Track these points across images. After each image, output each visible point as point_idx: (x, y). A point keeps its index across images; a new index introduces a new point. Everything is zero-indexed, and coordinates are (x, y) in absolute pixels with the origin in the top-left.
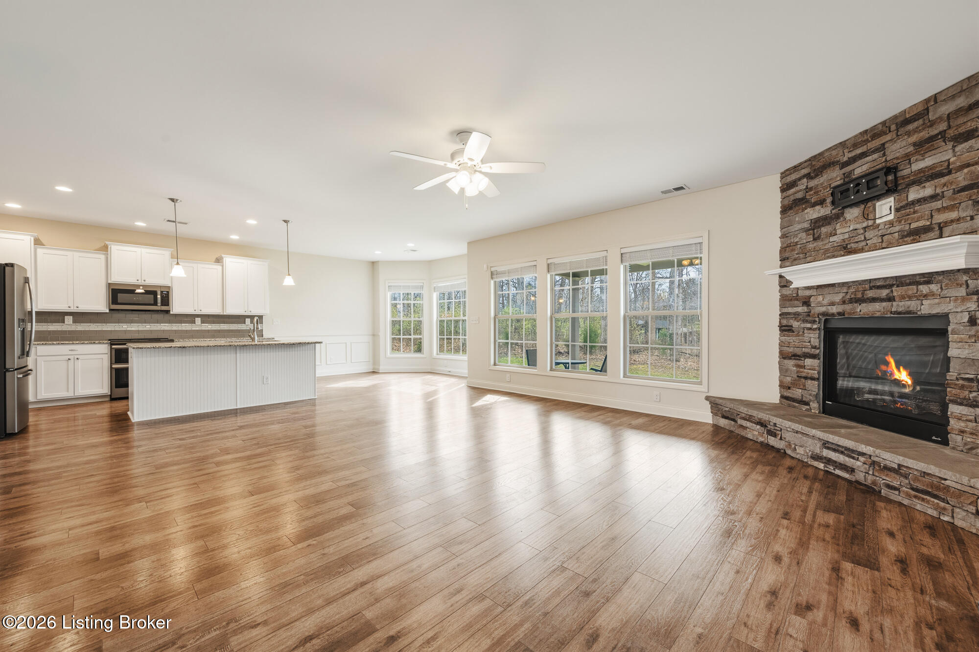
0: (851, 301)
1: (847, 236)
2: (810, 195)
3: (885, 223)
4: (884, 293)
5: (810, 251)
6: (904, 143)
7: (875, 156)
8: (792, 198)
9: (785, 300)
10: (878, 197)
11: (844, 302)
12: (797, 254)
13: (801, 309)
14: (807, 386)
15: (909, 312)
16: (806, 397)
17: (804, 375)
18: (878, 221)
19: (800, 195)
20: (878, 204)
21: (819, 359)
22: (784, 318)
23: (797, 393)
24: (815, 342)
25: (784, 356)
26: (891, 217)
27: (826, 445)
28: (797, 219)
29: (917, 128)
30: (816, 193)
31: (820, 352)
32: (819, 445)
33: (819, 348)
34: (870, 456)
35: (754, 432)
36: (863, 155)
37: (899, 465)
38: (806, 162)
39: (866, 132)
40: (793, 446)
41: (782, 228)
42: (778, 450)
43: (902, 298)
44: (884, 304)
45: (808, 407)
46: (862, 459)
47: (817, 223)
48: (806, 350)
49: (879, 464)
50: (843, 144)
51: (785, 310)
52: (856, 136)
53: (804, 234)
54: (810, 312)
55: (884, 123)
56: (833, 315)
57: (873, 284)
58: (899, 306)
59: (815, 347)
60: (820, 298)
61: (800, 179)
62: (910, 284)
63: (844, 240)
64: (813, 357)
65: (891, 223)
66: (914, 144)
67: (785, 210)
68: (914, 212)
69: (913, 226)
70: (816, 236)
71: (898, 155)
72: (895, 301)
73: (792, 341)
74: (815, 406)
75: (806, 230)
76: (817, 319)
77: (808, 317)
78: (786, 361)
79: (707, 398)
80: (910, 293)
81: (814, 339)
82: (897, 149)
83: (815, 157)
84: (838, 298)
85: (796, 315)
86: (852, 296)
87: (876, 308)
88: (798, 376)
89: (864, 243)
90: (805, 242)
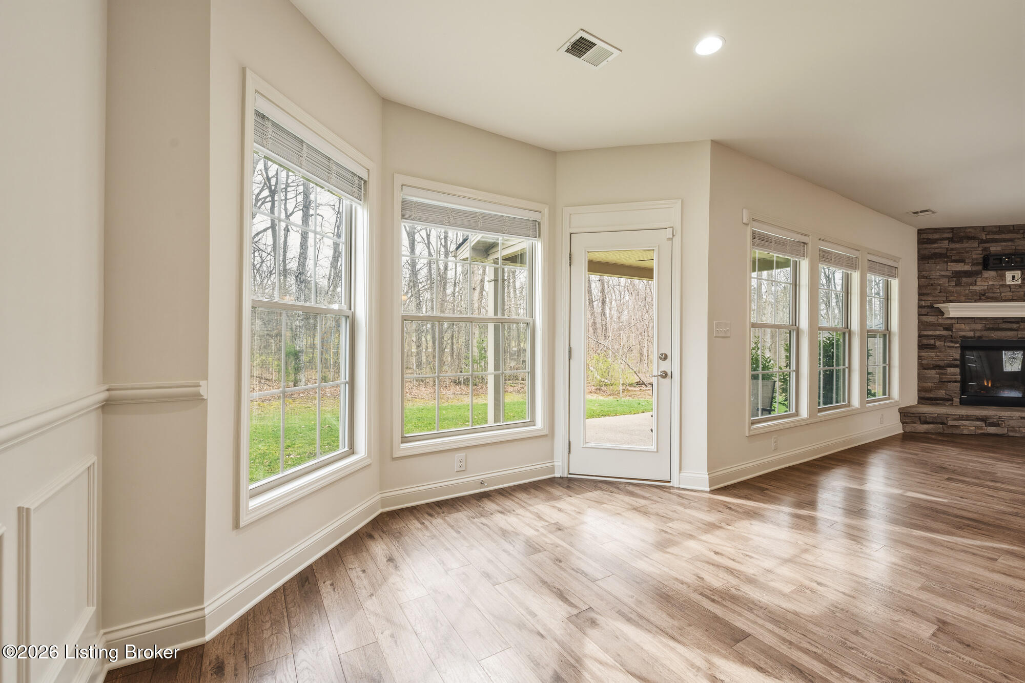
1: (985, 287)
2: (953, 253)
3: (1015, 285)
4: (1014, 326)
5: (952, 292)
7: (1007, 244)
8: (933, 251)
9: (922, 326)
10: (1009, 269)
11: (983, 330)
12: (939, 293)
13: (942, 333)
14: (949, 387)
16: (951, 395)
17: (946, 379)
18: (1007, 283)
19: (940, 251)
20: (1008, 273)
21: (959, 368)
23: (942, 393)
24: (958, 356)
25: (922, 366)
26: (1017, 282)
28: (938, 267)
30: (959, 253)
31: (959, 363)
33: (959, 360)
36: (998, 240)
38: (948, 229)
39: (999, 226)
41: (920, 271)
44: (1013, 333)
45: (951, 402)
47: (958, 275)
48: (948, 362)
50: (984, 228)
51: (924, 333)
52: (991, 226)
53: (945, 280)
54: (952, 335)
56: (972, 337)
57: (1005, 320)
58: (1021, 334)
59: (955, 360)
60: (963, 326)
61: (943, 239)
63: (984, 290)
64: (955, 366)
67: (922, 258)
70: (958, 283)
73: (935, 356)
74: (957, 400)
75: (950, 278)
76: (959, 340)
77: (952, 339)
78: (928, 371)
84: (979, 327)
85: (939, 337)
88: (941, 381)
89: (999, 294)
90: (947, 285)
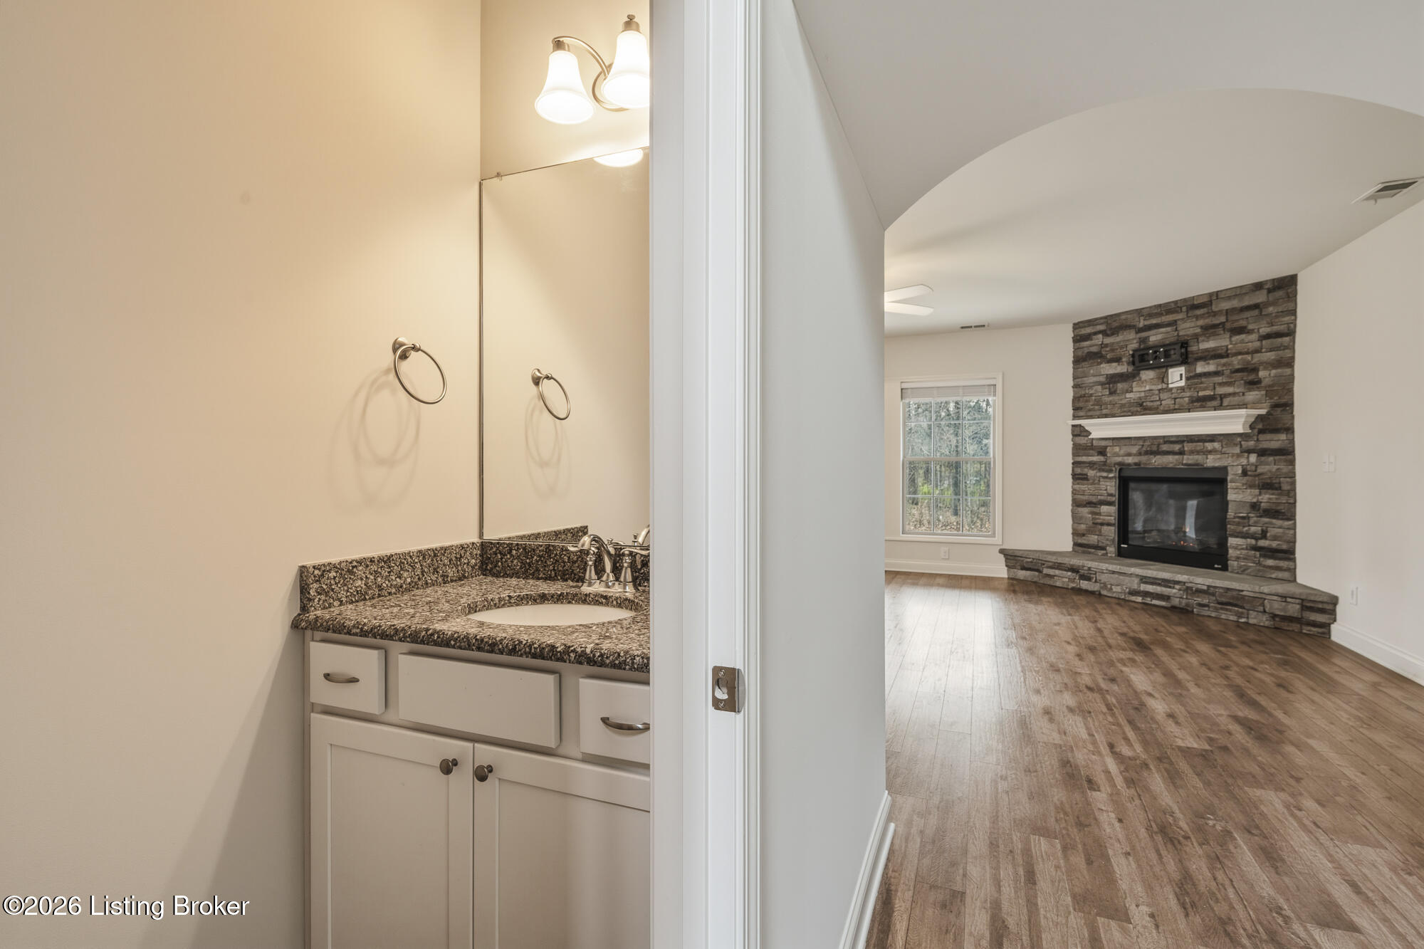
0: (1147, 453)
1: (1143, 394)
2: (1106, 351)
3: (1178, 388)
4: (1177, 447)
5: (1106, 404)
6: (1193, 325)
7: (1169, 329)
8: (1086, 351)
9: (1077, 450)
10: (1172, 366)
11: (1140, 454)
12: (1092, 405)
13: (1095, 458)
14: (1103, 532)
15: (1197, 465)
16: (1103, 543)
17: (1099, 521)
18: (1171, 386)
19: (1094, 349)
20: (1170, 371)
21: (1115, 506)
22: (1077, 467)
23: (1093, 539)
24: (1111, 490)
25: (1077, 504)
26: (1182, 383)
27: (1144, 580)
28: (1092, 371)
29: (1204, 314)
30: (1112, 350)
31: (1115, 499)
32: (1136, 580)
33: (1115, 496)
34: (1185, 583)
35: (1063, 579)
36: (1157, 326)
37: (1208, 586)
38: (1101, 318)
39: (1160, 305)
40: (1109, 586)
41: (1075, 378)
42: (1092, 593)
43: (1192, 452)
44: (1177, 457)
45: (1105, 552)
46: (1177, 587)
47: (1113, 379)
48: (1102, 498)
49: (1191, 588)
50: (1139, 312)
51: (1080, 459)
52: (1150, 307)
53: (1099, 388)
54: (1106, 461)
55: (1176, 302)
56: (1129, 465)
57: (1167, 440)
58: (1188, 459)
59: (1111, 495)
60: (1117, 449)
61: (1095, 333)
62: (1198, 441)
63: (1140, 398)
64: (1109, 503)
65: (1182, 389)
66: (1202, 327)
67: (1077, 361)
68: (1202, 383)
69: (1201, 394)
70: (1113, 390)
71: (1188, 333)
72: (1184, 454)
73: (1087, 489)
74: (1112, 550)
75: (1102, 384)
76: (1114, 469)
77: (1103, 467)
78: (1080, 509)
79: (1002, 551)
80: (1198, 448)
81: (1111, 487)
82: (1188, 327)
83: (1111, 316)
84: (1134, 450)
85: (1092, 465)
86: (1148, 449)
87: (1170, 460)
88: (1093, 523)
89: (1158, 403)
90: (1100, 394)
